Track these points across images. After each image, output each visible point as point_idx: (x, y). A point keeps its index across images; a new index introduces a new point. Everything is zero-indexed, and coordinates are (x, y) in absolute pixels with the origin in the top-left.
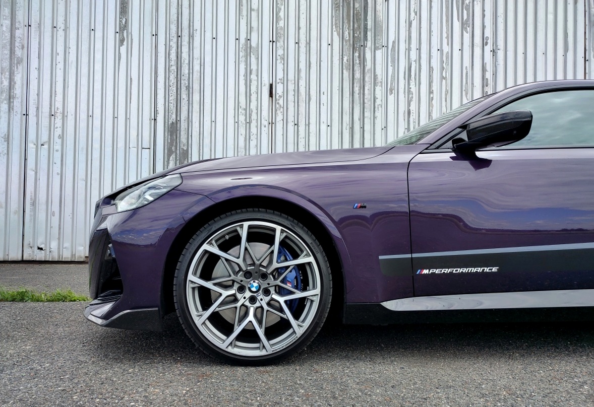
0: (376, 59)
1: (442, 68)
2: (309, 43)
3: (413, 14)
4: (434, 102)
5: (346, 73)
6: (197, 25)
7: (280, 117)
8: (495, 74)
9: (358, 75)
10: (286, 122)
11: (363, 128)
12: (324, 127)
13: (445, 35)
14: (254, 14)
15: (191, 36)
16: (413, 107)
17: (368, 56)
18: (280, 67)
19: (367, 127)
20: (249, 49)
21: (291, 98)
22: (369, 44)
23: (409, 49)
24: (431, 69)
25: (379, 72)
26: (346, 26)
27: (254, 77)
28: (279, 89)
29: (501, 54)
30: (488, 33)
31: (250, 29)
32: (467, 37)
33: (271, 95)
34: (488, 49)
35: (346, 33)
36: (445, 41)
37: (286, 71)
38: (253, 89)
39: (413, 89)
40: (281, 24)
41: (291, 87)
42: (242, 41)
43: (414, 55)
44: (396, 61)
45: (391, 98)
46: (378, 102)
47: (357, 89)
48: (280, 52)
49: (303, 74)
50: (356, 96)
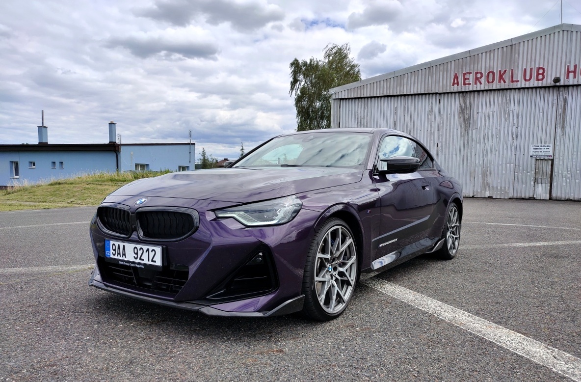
0: (473, 133)
1: (497, 135)
2: (450, 130)
3: (487, 117)
4: (493, 146)
5: (462, 138)
6: (415, 128)
7: (440, 153)
8: (517, 136)
9: (466, 139)
10: (441, 154)
11: (467, 155)
12: (454, 156)
13: (498, 123)
14: (433, 123)
15: (414, 131)
16: (485, 148)
17: (470, 132)
18: (440, 138)
19: (469, 155)
20: (431, 133)
21: (444, 147)
22: (471, 128)
23: (485, 129)
24: (492, 135)
25: (474, 137)
26: (463, 123)
27: (432, 141)
28: (440, 145)
29: (519, 129)
30: (515, 122)
31: (431, 127)
32: (507, 123)
33: (437, 146)
34: (515, 127)
35: (463, 126)
36: (498, 126)
37: (442, 139)
38: (432, 145)
39: (486, 142)
40: (441, 125)
41: (444, 144)
42: (429, 131)
43: (486, 131)
44: (480, 133)
45: (478, 145)
46: (473, 147)
47: (466, 143)
48: (441, 133)
49: (448, 140)
50: (466, 145)
